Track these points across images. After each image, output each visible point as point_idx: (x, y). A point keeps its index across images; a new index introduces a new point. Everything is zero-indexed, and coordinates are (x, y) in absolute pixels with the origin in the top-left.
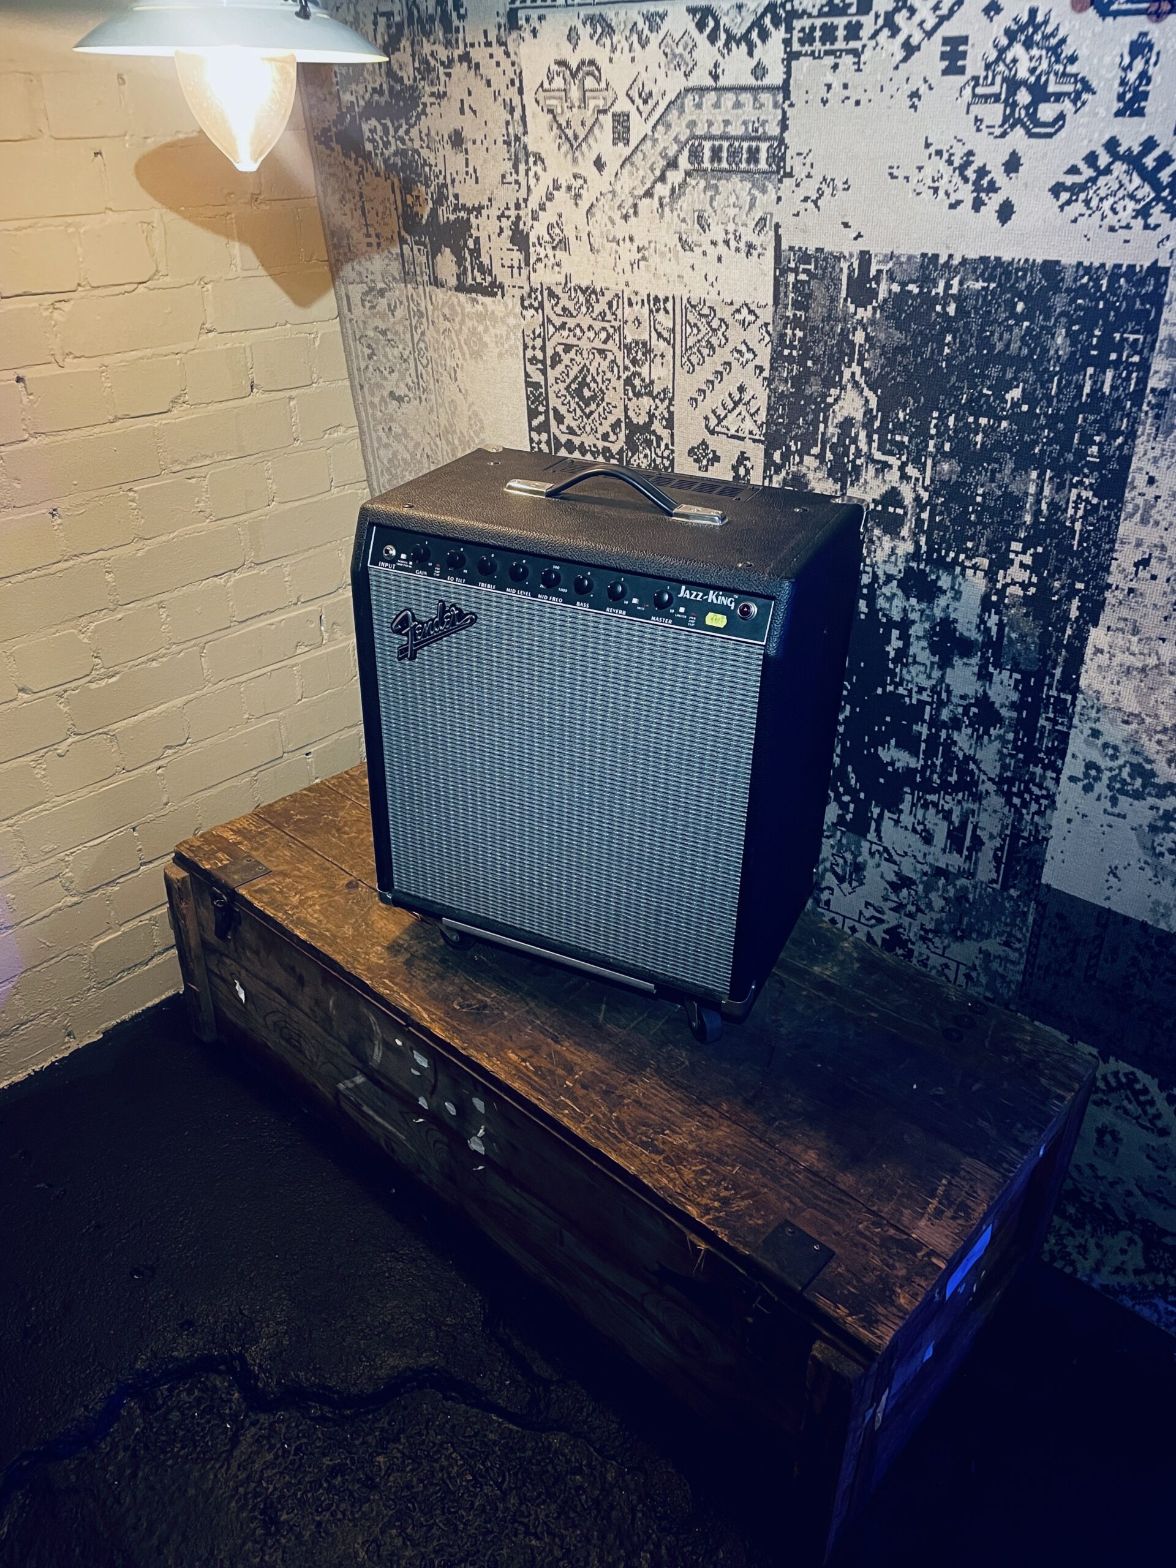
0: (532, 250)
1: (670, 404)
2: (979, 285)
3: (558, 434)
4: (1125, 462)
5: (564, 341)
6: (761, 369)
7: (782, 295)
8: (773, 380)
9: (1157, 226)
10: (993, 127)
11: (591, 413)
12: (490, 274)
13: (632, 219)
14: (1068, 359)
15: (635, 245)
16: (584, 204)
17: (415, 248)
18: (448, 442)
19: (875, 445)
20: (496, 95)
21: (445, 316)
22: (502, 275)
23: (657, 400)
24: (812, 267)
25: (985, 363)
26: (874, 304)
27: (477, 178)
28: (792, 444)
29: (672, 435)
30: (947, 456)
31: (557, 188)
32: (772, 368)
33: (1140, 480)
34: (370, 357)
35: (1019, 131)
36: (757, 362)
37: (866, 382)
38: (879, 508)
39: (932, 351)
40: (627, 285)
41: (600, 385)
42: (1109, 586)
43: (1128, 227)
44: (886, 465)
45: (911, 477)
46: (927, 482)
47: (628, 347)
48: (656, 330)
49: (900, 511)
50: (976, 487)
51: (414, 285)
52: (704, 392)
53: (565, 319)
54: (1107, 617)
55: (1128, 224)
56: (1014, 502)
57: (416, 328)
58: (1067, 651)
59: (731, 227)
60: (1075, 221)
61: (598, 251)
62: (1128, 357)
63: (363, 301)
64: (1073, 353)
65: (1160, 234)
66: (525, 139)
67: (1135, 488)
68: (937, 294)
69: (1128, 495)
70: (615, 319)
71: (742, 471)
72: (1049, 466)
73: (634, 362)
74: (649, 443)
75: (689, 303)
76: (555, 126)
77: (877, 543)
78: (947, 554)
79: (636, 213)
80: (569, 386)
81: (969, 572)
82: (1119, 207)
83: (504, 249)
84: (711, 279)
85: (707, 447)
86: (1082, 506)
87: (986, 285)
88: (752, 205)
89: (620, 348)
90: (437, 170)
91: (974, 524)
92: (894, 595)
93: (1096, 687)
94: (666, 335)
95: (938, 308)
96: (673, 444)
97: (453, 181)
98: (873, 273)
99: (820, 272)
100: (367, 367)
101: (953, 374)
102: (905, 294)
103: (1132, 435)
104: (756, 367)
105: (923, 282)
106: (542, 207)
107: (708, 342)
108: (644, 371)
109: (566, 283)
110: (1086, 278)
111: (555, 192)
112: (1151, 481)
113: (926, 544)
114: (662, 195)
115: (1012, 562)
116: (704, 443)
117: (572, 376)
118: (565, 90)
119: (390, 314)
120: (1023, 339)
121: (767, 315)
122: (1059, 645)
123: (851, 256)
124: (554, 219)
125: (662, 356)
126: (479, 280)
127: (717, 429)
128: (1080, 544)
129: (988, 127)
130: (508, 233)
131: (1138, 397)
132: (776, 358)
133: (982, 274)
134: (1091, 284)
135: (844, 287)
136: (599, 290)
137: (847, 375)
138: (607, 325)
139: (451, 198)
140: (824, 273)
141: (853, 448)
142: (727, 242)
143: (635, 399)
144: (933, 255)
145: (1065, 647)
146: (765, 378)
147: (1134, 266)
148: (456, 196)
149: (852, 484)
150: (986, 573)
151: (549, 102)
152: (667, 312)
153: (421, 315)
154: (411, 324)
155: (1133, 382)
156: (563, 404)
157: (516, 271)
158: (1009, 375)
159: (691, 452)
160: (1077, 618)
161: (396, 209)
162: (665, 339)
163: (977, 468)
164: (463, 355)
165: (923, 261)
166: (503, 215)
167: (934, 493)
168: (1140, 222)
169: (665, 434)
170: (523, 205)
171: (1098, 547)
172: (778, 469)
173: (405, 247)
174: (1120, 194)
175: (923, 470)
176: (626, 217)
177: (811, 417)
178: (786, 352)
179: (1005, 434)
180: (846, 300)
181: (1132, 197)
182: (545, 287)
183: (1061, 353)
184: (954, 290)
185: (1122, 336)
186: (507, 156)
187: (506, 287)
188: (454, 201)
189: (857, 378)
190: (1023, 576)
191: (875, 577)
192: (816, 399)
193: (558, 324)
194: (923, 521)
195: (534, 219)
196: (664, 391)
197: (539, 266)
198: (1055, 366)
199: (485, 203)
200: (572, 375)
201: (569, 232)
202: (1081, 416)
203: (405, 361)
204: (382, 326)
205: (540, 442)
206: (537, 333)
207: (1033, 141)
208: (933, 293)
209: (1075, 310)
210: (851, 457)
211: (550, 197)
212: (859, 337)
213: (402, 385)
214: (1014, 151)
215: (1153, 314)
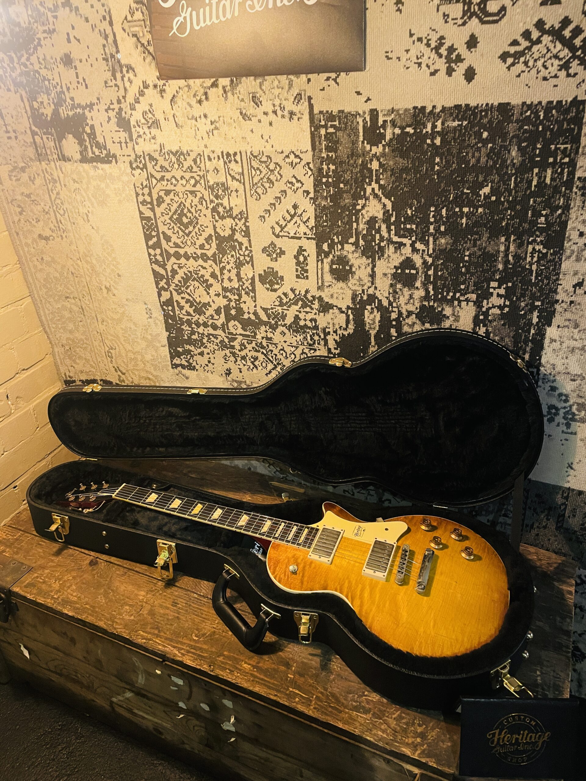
0: (133, 130)
1: (246, 221)
2: (456, 123)
3: (168, 248)
4: (564, 225)
5: (164, 188)
6: (308, 193)
7: (317, 143)
8: (317, 198)
9: (576, 74)
10: (456, 19)
11: (190, 232)
12: (105, 149)
13: (205, 103)
14: (521, 165)
15: (209, 120)
16: (168, 96)
17: (44, 137)
18: (87, 262)
19: (393, 232)
20: (93, 27)
21: (75, 181)
22: (114, 149)
23: (236, 220)
24: (337, 123)
25: (463, 173)
26: (383, 143)
27: (86, 86)
28: (335, 237)
29: (250, 241)
30: (443, 234)
31: (146, 86)
32: (315, 191)
33: (574, 235)
34: (21, 213)
35: (475, 21)
36: (305, 188)
37: (382, 194)
38: (399, 271)
39: (427, 169)
40: (206, 146)
41: (194, 214)
42: (557, 301)
43: (556, 76)
44: (401, 244)
45: (419, 250)
46: (431, 251)
47: (212, 188)
48: (230, 175)
49: (413, 272)
50: (464, 251)
51: (47, 162)
52: (269, 211)
53: (163, 174)
54: (557, 320)
55: (556, 75)
56: (491, 258)
57: (52, 190)
58: (532, 344)
59: (277, 102)
60: (519, 76)
61: (182, 127)
62: (561, 160)
63: (10, 176)
64: (524, 161)
65: (578, 79)
66: (119, 56)
67: (570, 240)
68: (427, 132)
69: (566, 245)
70: (200, 170)
71: (301, 259)
72: (512, 233)
73: (217, 197)
74: (233, 248)
75: (252, 155)
76: (139, 45)
77: (400, 293)
78: (448, 294)
79: (207, 98)
80: (172, 217)
81: (464, 304)
82: (548, 64)
83: (113, 131)
84: (266, 137)
85: (275, 246)
86: (536, 255)
87: (460, 123)
88: (291, 85)
89: (205, 188)
90: (54, 83)
91: (465, 274)
92: (414, 323)
93: (552, 362)
94: (238, 177)
95: (429, 141)
96: (251, 247)
97: (68, 89)
98: (380, 123)
99: (343, 126)
100: (19, 220)
101: (442, 182)
102: (405, 134)
103: (567, 208)
104: (304, 191)
105: (416, 125)
106: (137, 101)
107: (268, 178)
108: (225, 202)
109: (161, 150)
110: (529, 112)
111: (145, 90)
112: (581, 234)
113: (433, 290)
114: (224, 84)
115: (492, 294)
116: (272, 243)
117: (173, 211)
118: (144, 20)
119: (31, 183)
120: (488, 155)
121: (308, 157)
122: (526, 342)
123: (364, 113)
124: (147, 108)
125: (237, 191)
126: (97, 153)
127: (280, 234)
128: (536, 278)
129: (453, 19)
130: (114, 120)
131: (569, 184)
132: (317, 184)
133: (457, 116)
134: (532, 116)
135: (361, 134)
136: (185, 152)
137: (369, 190)
138: (194, 175)
139: (68, 100)
140: (346, 126)
141: (378, 237)
142: (275, 112)
143: (220, 221)
144: (422, 107)
145: (531, 341)
146: (311, 198)
147: (561, 101)
148: (72, 99)
149: (379, 259)
150: (475, 303)
151: (132, 29)
152: (236, 162)
153: (55, 181)
154: (48, 189)
155: (565, 175)
156: (169, 229)
157: (124, 145)
158: (481, 179)
159: (264, 250)
160: (537, 323)
161: (26, 112)
162: (237, 180)
163: (463, 239)
164: (92, 204)
165: (415, 111)
166: (109, 108)
167: (436, 258)
168: (563, 73)
169: (245, 241)
170: (123, 100)
171: (548, 278)
172: (327, 255)
173: (36, 137)
174: (549, 55)
175: (427, 244)
176: (200, 102)
177: (346, 219)
178: (324, 180)
179: (481, 216)
180: (363, 142)
181: (556, 57)
182: (146, 154)
183: (515, 161)
184: (439, 129)
185: (556, 147)
186: (107, 68)
187: (118, 156)
188: (71, 102)
189: (376, 191)
190: (501, 301)
191: (400, 314)
192: (349, 207)
193: (158, 178)
194: (430, 275)
195: (131, 109)
196: (240, 213)
197: (140, 140)
198: (511, 170)
199: (95, 101)
200: (173, 209)
201: (159, 116)
202: (532, 200)
203: (47, 213)
204: (27, 192)
205: (155, 255)
206: (144, 185)
207: (484, 26)
208: (424, 131)
209: (523, 133)
210: (377, 242)
211: (142, 94)
212: (375, 165)
213: (47, 230)
214: (473, 34)
215: (576, 131)
